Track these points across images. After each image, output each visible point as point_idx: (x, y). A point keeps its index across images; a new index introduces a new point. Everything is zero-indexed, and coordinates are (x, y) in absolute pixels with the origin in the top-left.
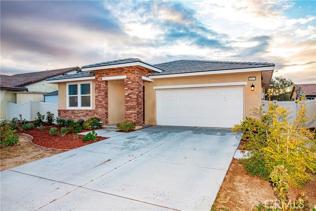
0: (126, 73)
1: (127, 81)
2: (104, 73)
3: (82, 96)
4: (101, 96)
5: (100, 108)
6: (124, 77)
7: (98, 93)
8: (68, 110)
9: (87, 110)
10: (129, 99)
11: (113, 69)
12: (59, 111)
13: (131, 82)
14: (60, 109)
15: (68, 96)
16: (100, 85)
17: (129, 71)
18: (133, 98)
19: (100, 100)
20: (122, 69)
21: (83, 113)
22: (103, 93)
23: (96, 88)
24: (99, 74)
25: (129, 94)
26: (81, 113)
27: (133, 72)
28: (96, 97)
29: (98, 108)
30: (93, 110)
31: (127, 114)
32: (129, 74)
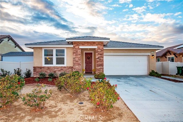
0: (97, 45)
1: (98, 50)
2: (80, 44)
3: (56, 58)
4: (78, 57)
5: (76, 65)
6: (96, 47)
7: (76, 56)
8: (44, 67)
9: (62, 67)
10: (99, 60)
11: (87, 42)
12: (34, 67)
13: (100, 50)
14: (35, 66)
15: (43, 57)
16: (77, 52)
17: (99, 44)
18: (101, 60)
19: (76, 60)
20: (94, 43)
21: (58, 69)
22: (79, 56)
23: (74, 53)
24: (76, 44)
25: (99, 57)
26: (56, 68)
27: (102, 45)
28: (74, 58)
29: (75, 65)
30: (67, 67)
31: (98, 69)
32: (99, 46)
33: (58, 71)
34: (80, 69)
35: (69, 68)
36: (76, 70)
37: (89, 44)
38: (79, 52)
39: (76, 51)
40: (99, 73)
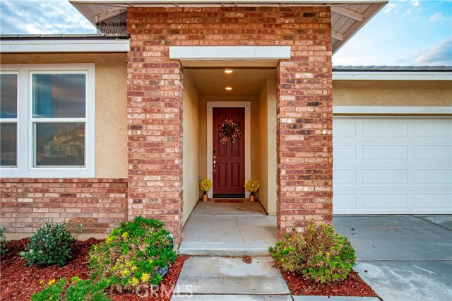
0: (290, 38)
1: (295, 70)
2: (176, 31)
3: (38, 124)
4: (160, 122)
5: (151, 173)
7: (145, 111)
9: (68, 181)
10: (302, 138)
13: (310, 75)
16: (154, 82)
17: (299, 31)
18: (317, 138)
19: (152, 139)
21: (44, 191)
22: (169, 114)
23: (133, 92)
24: (149, 31)
25: (299, 120)
26: (36, 191)
27: (320, 37)
28: (134, 127)
29: (144, 174)
30: (100, 181)
31: (292, 201)
32: (300, 44)
33: (46, 205)
34: (175, 201)
35: (111, 191)
36: (148, 207)
37: (232, 32)
38: (172, 82)
39: (147, 77)
40: (299, 224)
